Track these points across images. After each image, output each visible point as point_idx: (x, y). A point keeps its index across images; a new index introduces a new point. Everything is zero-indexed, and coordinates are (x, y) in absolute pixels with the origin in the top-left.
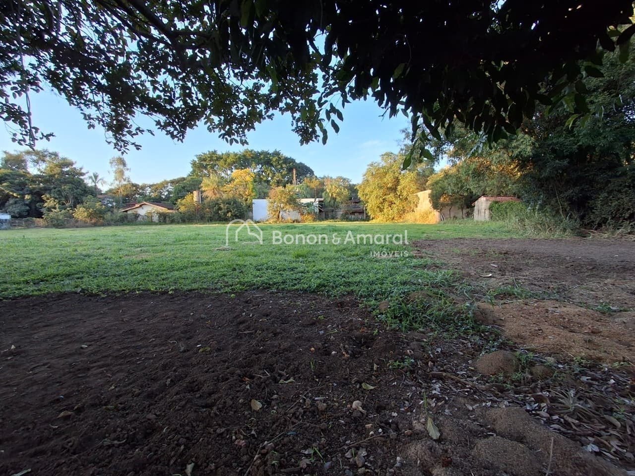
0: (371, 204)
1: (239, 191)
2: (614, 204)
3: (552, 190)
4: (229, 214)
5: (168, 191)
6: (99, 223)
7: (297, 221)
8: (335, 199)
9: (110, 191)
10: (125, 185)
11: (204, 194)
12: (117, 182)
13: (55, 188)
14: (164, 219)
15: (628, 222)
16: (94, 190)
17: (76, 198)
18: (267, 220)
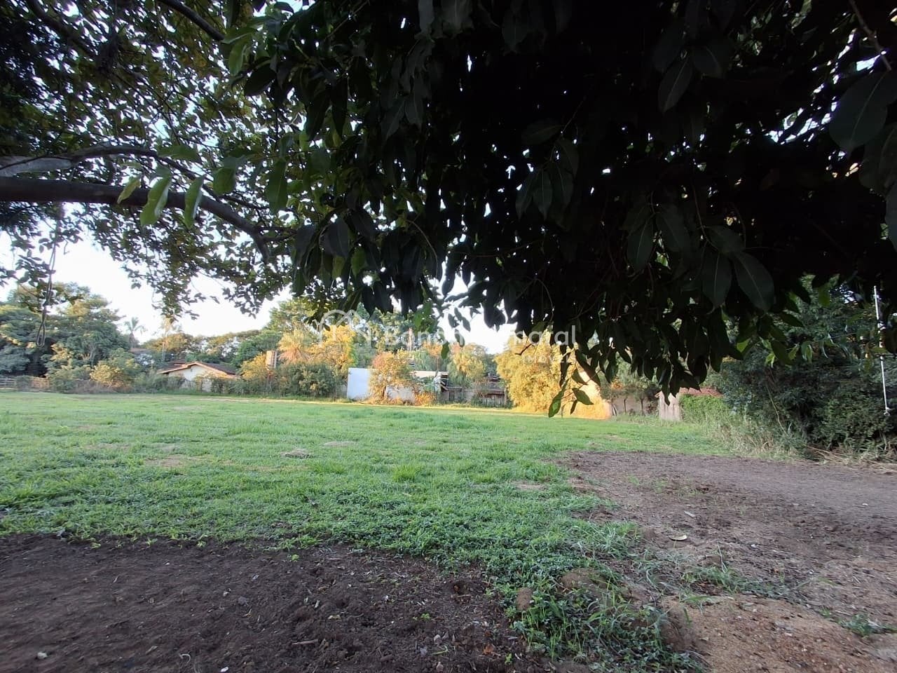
0: (515, 385)
1: (332, 355)
2: (849, 415)
3: (763, 388)
4: (313, 387)
5: (232, 347)
6: (125, 389)
7: (410, 403)
8: (464, 374)
9: (151, 343)
10: (173, 337)
11: (282, 356)
12: (163, 331)
13: (73, 335)
14: (220, 388)
15: (873, 443)
16: (128, 341)
17: (100, 351)
18: (367, 399)
